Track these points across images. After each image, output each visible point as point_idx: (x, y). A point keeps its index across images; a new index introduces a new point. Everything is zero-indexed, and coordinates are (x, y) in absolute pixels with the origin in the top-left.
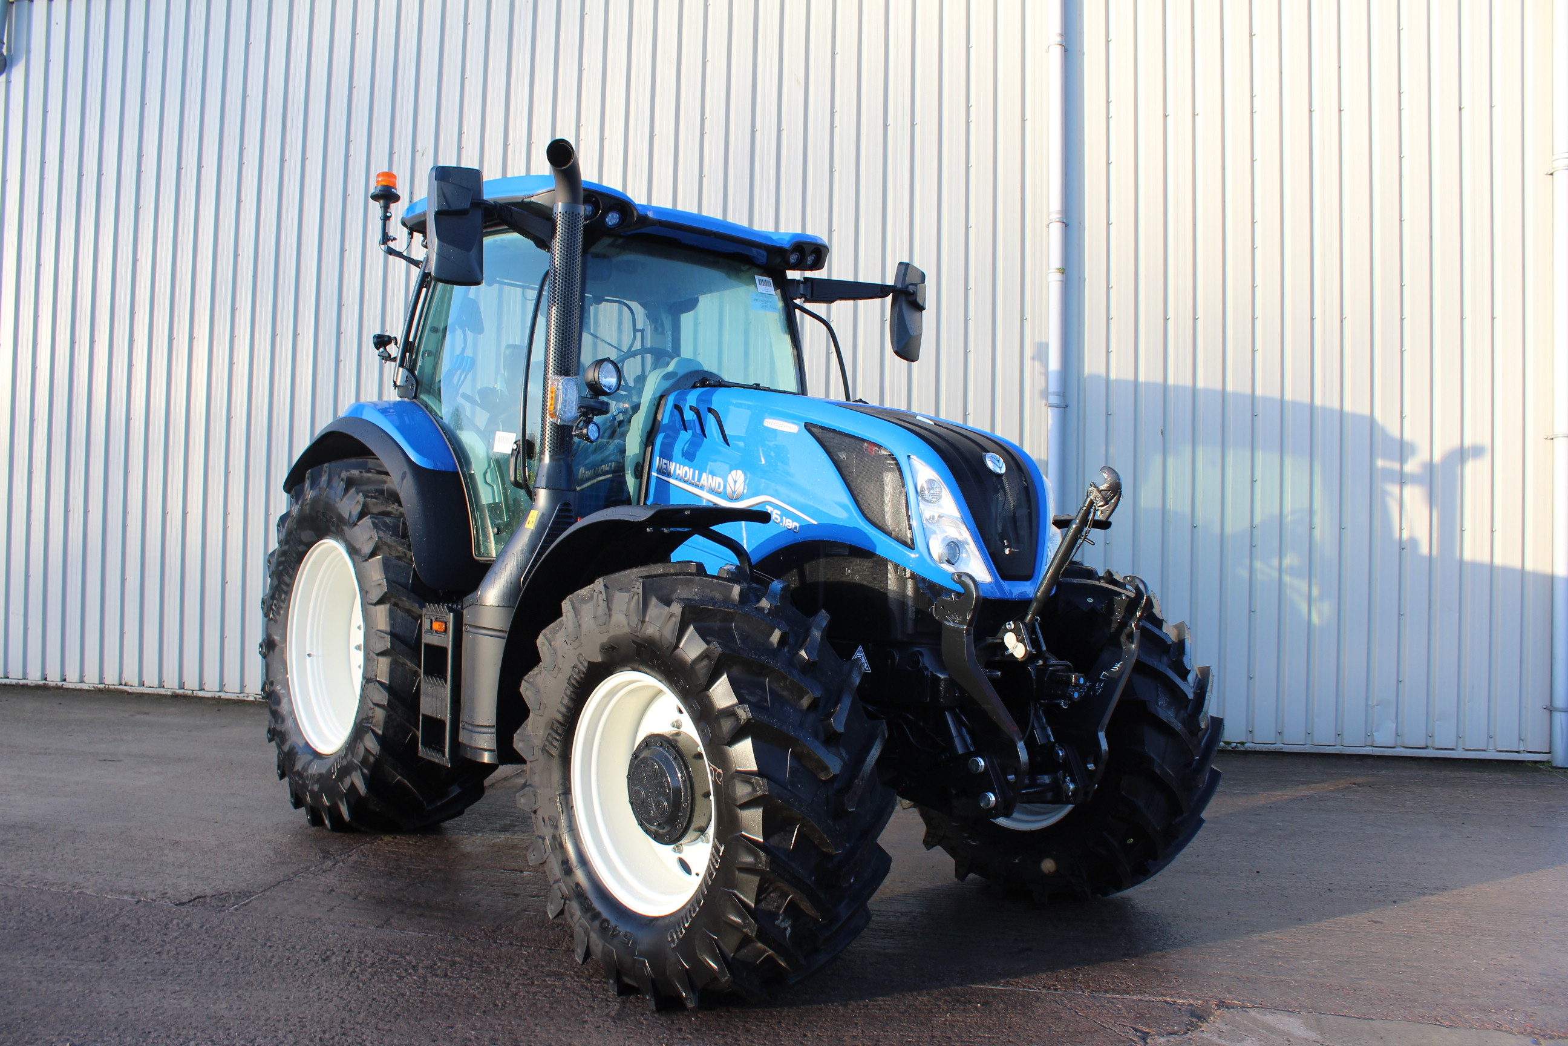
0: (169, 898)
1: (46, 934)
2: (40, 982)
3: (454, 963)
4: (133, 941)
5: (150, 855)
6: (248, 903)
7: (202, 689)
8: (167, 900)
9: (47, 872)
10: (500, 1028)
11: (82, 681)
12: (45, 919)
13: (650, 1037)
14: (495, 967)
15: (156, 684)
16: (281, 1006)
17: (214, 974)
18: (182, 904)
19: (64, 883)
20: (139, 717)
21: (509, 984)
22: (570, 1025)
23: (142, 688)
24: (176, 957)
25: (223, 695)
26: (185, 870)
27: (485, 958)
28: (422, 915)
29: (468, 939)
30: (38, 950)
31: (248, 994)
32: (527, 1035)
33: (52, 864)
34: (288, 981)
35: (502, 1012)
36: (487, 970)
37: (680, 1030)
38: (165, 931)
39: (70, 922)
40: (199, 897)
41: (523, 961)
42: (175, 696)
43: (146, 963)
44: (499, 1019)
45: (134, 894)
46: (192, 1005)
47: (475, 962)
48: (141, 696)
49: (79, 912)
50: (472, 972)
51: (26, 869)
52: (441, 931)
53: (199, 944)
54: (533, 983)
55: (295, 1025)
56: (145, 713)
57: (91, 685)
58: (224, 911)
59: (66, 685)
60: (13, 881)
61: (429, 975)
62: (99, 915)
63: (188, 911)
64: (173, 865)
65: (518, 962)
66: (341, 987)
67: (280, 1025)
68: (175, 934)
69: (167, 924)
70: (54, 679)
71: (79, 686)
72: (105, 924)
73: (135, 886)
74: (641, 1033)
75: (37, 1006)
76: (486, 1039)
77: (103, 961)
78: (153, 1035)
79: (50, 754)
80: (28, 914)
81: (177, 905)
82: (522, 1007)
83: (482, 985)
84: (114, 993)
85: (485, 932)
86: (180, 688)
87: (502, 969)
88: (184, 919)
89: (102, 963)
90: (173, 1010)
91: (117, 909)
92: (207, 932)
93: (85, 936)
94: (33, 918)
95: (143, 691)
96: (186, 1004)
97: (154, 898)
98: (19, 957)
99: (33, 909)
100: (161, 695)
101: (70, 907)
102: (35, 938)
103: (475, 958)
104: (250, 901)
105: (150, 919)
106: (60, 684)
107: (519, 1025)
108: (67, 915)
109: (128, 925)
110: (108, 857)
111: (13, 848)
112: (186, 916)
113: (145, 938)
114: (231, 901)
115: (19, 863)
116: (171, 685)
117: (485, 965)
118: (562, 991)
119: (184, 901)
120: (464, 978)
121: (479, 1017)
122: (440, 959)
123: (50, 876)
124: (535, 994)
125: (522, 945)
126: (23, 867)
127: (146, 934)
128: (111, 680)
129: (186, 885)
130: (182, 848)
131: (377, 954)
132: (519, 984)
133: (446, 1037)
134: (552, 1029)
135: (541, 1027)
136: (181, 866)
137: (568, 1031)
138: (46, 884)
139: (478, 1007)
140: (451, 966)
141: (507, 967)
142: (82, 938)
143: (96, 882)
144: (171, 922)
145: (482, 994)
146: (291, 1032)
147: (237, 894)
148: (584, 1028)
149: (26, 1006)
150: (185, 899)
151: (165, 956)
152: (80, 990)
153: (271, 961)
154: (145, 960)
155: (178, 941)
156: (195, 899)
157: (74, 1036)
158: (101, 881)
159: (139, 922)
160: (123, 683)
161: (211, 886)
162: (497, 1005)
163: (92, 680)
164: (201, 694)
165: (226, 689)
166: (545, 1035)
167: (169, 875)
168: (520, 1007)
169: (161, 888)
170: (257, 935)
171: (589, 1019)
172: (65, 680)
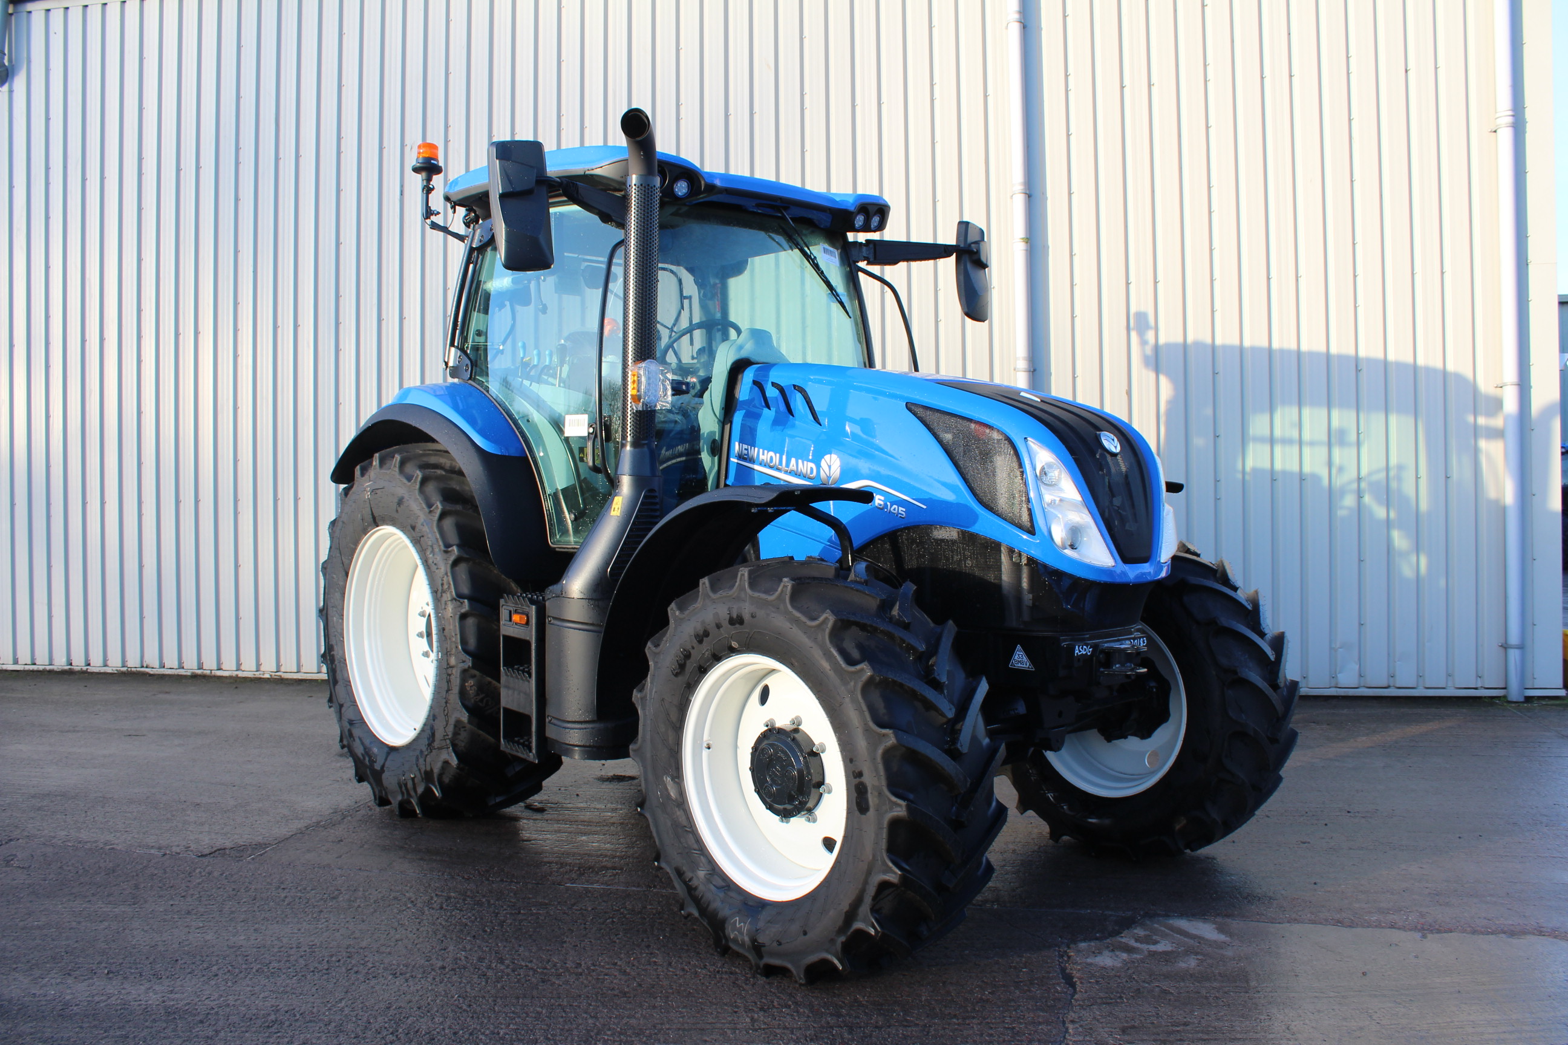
0: (192, 851)
1: (82, 883)
2: (79, 923)
3: (449, 898)
4: (160, 887)
5: (173, 816)
6: (264, 853)
7: (219, 669)
8: (190, 853)
9: (80, 832)
10: (487, 949)
11: (106, 665)
12: (81, 871)
13: (621, 953)
14: (487, 900)
15: (176, 665)
16: (293, 937)
17: (232, 912)
18: (202, 856)
19: (96, 842)
20: (161, 696)
21: (498, 913)
22: (550, 945)
23: (162, 670)
24: (200, 899)
25: (241, 674)
26: (206, 828)
27: (478, 893)
28: (421, 859)
29: (463, 878)
30: (76, 897)
31: (264, 928)
32: (511, 954)
33: (85, 825)
34: (300, 916)
35: (490, 937)
36: (479, 904)
37: (648, 946)
38: (189, 879)
39: (103, 874)
40: (219, 850)
41: (512, 894)
42: (194, 676)
43: (172, 905)
44: (487, 942)
45: (160, 848)
46: (214, 938)
47: (468, 896)
48: (162, 677)
49: (111, 865)
50: (465, 904)
51: (61, 830)
52: (439, 872)
53: (220, 888)
54: (519, 913)
55: (305, 951)
56: (167, 693)
57: (114, 669)
58: (242, 860)
59: (91, 669)
60: (51, 840)
61: (426, 908)
62: (129, 867)
63: (209, 862)
64: (195, 823)
65: (507, 896)
66: (347, 920)
67: (292, 952)
68: (198, 881)
69: (190, 873)
70: (79, 663)
71: (103, 670)
72: (135, 874)
73: (161, 842)
74: (614, 950)
75: (77, 941)
76: (474, 958)
77: (134, 904)
78: (180, 962)
79: (78, 731)
80: (65, 868)
81: (199, 857)
82: (508, 932)
83: (474, 915)
84: (146, 929)
85: (479, 872)
86: (199, 669)
87: (492, 902)
88: (206, 868)
89: (133, 906)
90: (197, 942)
91: (145, 861)
92: (226, 879)
93: (117, 884)
94: (69, 871)
95: (164, 673)
96: (208, 937)
97: (178, 851)
98: (59, 903)
99: (70, 863)
100: (181, 675)
101: (102, 861)
102: (73, 887)
103: (469, 893)
104: (266, 852)
105: (175, 869)
106: (85, 668)
107: (505, 947)
108: (100, 868)
109: (156, 874)
110: (135, 819)
111: (49, 813)
112: (207, 866)
113: (171, 885)
114: (249, 852)
115: (54, 825)
116: (191, 665)
117: (478, 899)
118: (545, 918)
119: (205, 853)
120: (458, 909)
121: (469, 941)
122: (437, 895)
123: (84, 835)
124: (521, 921)
125: (512, 882)
126: (59, 829)
127: (172, 882)
128: (133, 663)
129: (206, 840)
130: (203, 809)
131: (380, 892)
132: (507, 913)
133: (440, 958)
134: (534, 949)
135: (524, 947)
136: (202, 824)
137: (548, 950)
138: (80, 842)
139: (469, 933)
140: (447, 900)
141: (497, 900)
142: (115, 886)
143: (125, 839)
144: (194, 871)
145: (473, 922)
146: (301, 957)
147: (254, 846)
148: (563, 947)
149: (68, 942)
150: (207, 851)
151: (189, 899)
152: (115, 928)
153: (284, 901)
154: (172, 903)
155: (201, 886)
156: (215, 851)
157: (111, 964)
158: (129, 838)
159: (165, 872)
160: (145, 666)
161: (230, 840)
162: (486, 931)
163: (115, 664)
164: (219, 673)
165: (243, 667)
166: (527, 954)
167: (191, 831)
168: (507, 931)
169: (184, 843)
170: (272, 880)
171: (568, 940)
172: (89, 665)
